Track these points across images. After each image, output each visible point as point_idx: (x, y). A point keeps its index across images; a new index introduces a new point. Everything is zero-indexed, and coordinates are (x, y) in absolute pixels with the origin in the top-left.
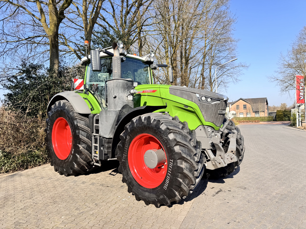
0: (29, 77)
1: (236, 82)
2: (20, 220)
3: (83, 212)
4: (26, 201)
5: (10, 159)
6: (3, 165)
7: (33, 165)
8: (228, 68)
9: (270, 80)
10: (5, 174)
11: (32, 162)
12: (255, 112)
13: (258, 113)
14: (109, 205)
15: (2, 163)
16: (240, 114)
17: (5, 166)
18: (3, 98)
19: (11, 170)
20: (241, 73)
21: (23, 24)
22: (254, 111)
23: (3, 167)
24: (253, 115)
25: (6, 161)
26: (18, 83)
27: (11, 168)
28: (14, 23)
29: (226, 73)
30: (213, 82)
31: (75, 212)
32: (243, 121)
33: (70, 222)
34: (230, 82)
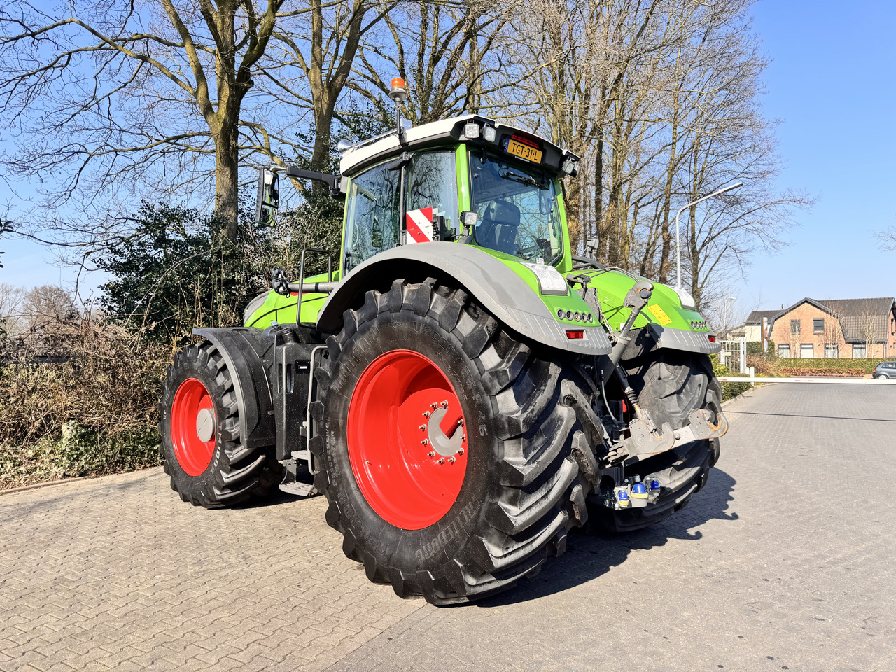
0: (161, 242)
1: (773, 248)
2: (68, 574)
3: (208, 570)
4: (97, 540)
5: (93, 443)
6: (75, 456)
7: (147, 461)
8: (748, 205)
9: (882, 242)
10: (79, 480)
11: (146, 455)
12: (854, 343)
13: (863, 346)
14: (273, 560)
15: (74, 453)
16: (802, 348)
17: (81, 461)
18: (100, 294)
19: (92, 470)
20: (788, 221)
21: (165, 99)
22: (851, 340)
23: (77, 463)
24: (847, 352)
25: (82, 449)
26: (133, 255)
27: (94, 466)
28: (142, 98)
29: (741, 222)
30: (700, 250)
31: (190, 569)
32: (808, 369)
33: (169, 587)
34: (753, 249)
